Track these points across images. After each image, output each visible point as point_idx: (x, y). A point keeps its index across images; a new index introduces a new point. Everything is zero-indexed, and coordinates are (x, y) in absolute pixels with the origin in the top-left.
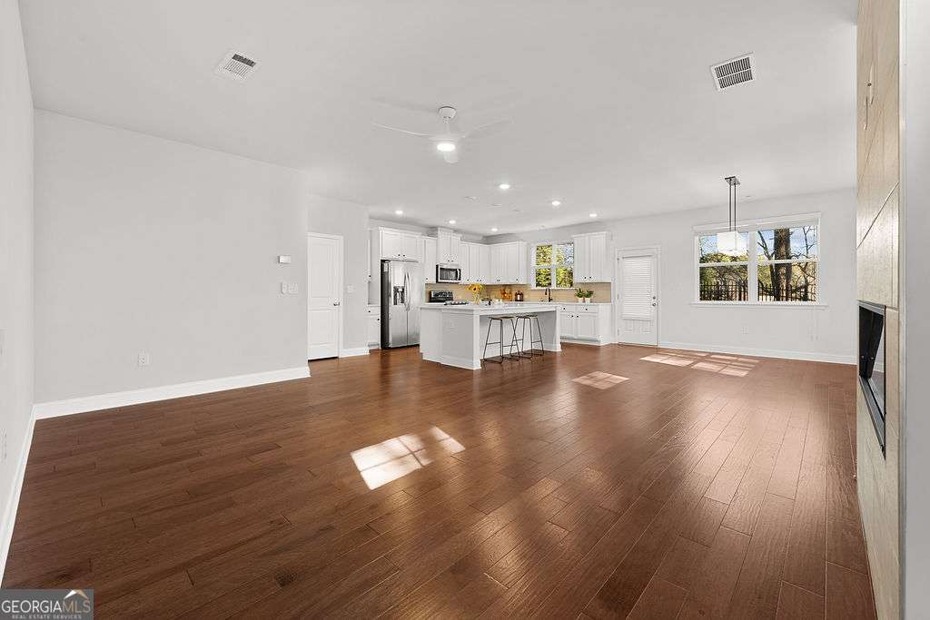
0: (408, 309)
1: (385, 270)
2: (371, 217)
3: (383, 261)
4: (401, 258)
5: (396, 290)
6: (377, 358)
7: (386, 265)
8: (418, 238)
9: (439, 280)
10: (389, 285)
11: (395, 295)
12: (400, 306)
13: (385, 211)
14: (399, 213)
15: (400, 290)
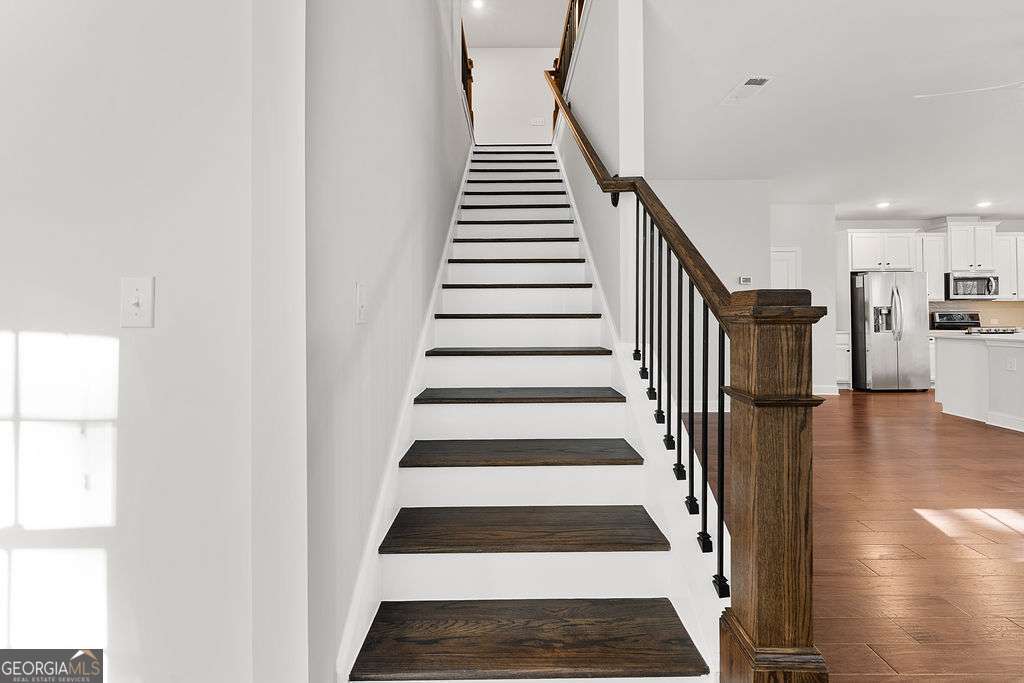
0: (899, 338)
1: (859, 284)
2: (838, 219)
3: (854, 274)
4: (882, 268)
5: (878, 311)
6: (848, 402)
7: (859, 279)
8: (911, 237)
9: (952, 296)
10: (864, 305)
11: (876, 320)
12: (884, 333)
13: (863, 207)
14: (883, 206)
15: (884, 312)
